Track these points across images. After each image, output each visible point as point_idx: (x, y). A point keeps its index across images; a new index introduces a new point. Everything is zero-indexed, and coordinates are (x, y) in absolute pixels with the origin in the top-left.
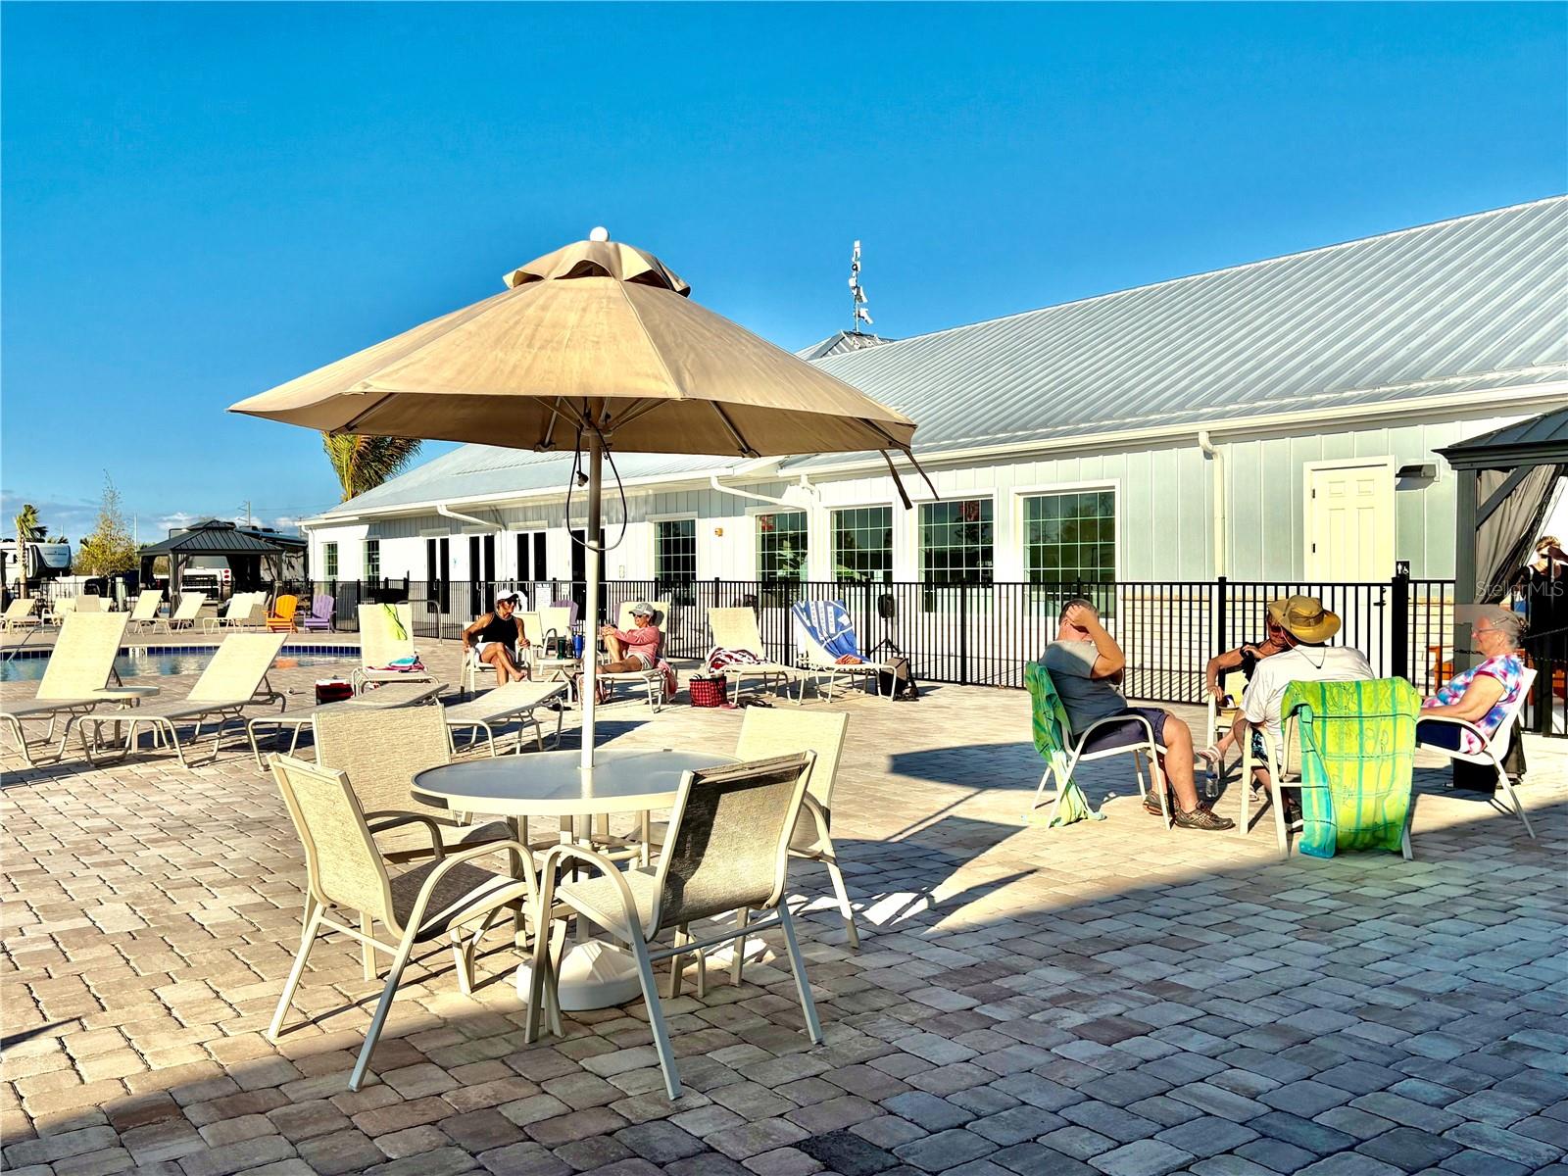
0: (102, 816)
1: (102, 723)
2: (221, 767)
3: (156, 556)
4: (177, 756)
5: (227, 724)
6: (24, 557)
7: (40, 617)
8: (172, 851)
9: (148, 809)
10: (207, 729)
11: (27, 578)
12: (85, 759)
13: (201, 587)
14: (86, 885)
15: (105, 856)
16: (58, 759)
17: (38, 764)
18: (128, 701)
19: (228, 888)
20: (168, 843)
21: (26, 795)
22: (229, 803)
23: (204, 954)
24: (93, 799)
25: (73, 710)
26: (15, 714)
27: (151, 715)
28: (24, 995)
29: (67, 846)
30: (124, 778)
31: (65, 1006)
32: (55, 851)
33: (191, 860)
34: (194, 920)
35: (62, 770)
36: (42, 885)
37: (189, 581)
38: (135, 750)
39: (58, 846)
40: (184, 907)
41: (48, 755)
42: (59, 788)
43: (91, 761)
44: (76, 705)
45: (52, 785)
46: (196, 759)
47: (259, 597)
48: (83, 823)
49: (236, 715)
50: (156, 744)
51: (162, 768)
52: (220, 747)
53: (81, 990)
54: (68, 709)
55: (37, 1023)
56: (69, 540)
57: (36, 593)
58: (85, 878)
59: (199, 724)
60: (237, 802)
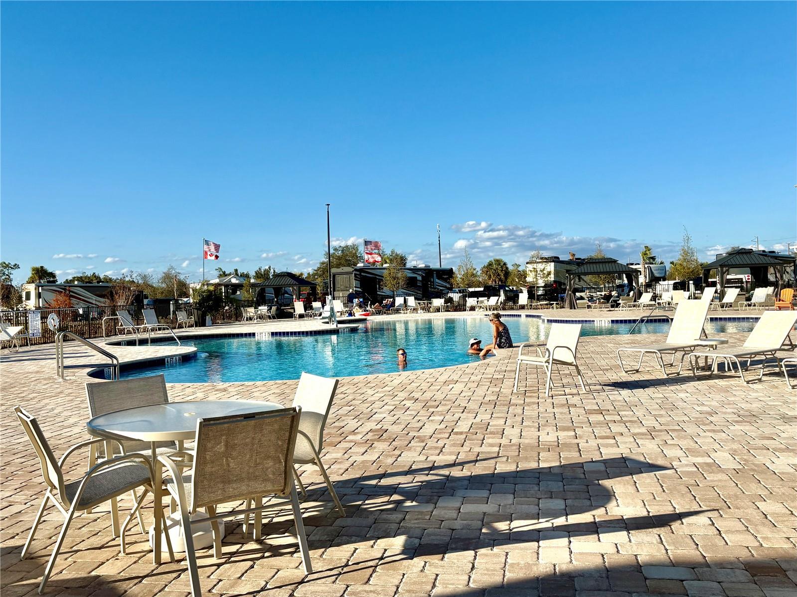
0: (706, 405)
1: (699, 357)
2: (765, 385)
3: (711, 269)
4: (741, 377)
5: (767, 361)
6: (645, 272)
7: (656, 302)
8: (747, 428)
9: (729, 404)
10: (754, 363)
11: (646, 283)
12: (692, 375)
13: (735, 285)
14: (706, 441)
15: (712, 427)
16: (678, 374)
17: (670, 376)
18: (712, 346)
19: (785, 453)
20: (744, 424)
21: (667, 391)
22: (773, 405)
23: (779, 488)
24: (699, 396)
25: (686, 350)
26: (659, 351)
27: (724, 354)
28: (687, 492)
29: (692, 419)
30: (713, 387)
31: (709, 502)
32: (687, 421)
33: (760, 434)
34: (768, 468)
35: (681, 380)
36: (685, 438)
37: (729, 281)
38: (716, 372)
39: (688, 419)
40: (762, 460)
41: (673, 372)
42: (681, 389)
43: (695, 376)
44: (686, 347)
45: (678, 387)
46: (751, 379)
47: (770, 290)
48: (698, 409)
49: (772, 356)
50: (726, 369)
51: (732, 383)
52: (764, 373)
53: (715, 495)
54: (683, 349)
55: (696, 508)
56: (665, 263)
57: (650, 290)
58: (705, 437)
59: (749, 360)
60: (780, 405)
